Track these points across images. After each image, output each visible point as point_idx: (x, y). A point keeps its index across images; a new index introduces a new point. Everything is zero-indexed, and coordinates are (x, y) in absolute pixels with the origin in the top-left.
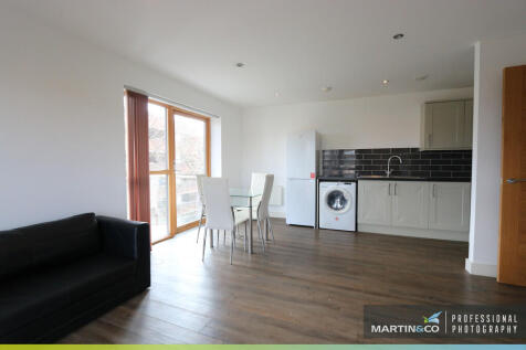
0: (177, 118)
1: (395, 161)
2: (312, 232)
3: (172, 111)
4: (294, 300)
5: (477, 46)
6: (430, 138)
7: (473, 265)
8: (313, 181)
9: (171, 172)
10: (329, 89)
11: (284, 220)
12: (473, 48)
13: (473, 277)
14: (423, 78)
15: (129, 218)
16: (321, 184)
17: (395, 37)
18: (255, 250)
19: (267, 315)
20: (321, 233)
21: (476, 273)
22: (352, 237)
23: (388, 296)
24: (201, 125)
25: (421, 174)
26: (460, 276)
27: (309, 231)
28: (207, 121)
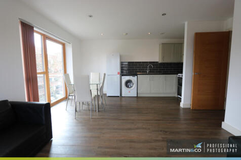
0: (48, 42)
1: (150, 67)
2: (119, 98)
3: (45, 38)
4: (130, 129)
5: (186, 23)
6: (163, 58)
7: (184, 105)
8: (119, 76)
9: (46, 73)
10: (127, 34)
11: (106, 94)
12: (184, 24)
13: (183, 109)
14: (163, 34)
15: (27, 101)
16: (123, 77)
17: (163, 15)
18: (100, 110)
19: (123, 138)
20: (123, 99)
21: (184, 107)
22: (135, 99)
23: (162, 120)
24: (60, 47)
25: (159, 72)
26: (178, 109)
27: (117, 98)
28: (64, 45)
